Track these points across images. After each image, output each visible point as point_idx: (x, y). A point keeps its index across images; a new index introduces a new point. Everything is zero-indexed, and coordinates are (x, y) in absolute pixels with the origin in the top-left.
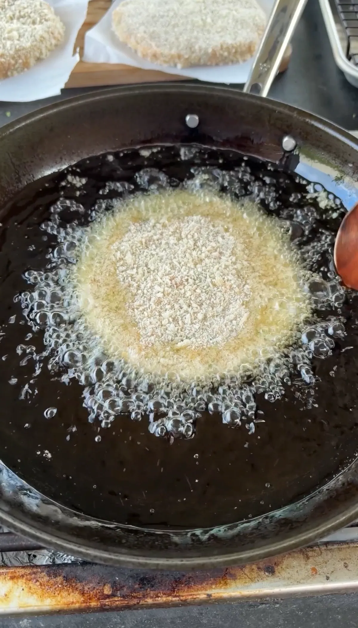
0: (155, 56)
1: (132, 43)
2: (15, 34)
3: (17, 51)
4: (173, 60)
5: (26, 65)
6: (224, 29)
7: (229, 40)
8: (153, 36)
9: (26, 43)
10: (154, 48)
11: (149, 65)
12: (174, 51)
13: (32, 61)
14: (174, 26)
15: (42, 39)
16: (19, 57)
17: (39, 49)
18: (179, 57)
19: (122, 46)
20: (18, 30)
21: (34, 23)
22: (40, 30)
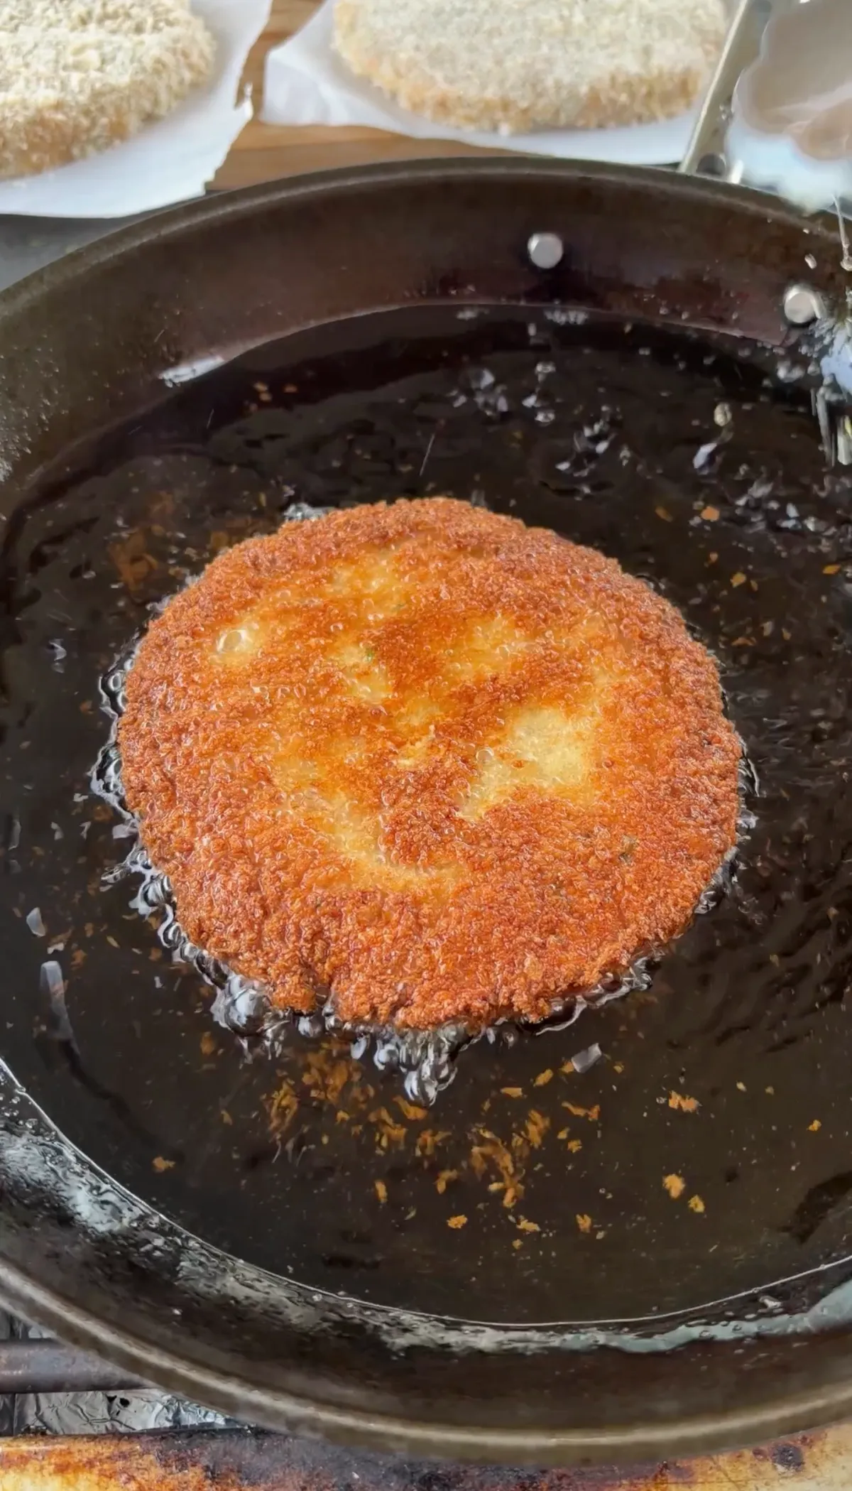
0: (443, 106)
1: (384, 76)
2: (92, 57)
3: (96, 95)
4: (489, 113)
5: (118, 132)
6: (618, 38)
7: (631, 65)
8: (437, 57)
9: (120, 76)
10: (441, 85)
11: (429, 128)
12: (491, 93)
13: (133, 122)
14: (494, 32)
15: (160, 67)
16: (102, 110)
17: (153, 91)
18: (506, 105)
19: (360, 84)
20: (99, 46)
21: (139, 29)
22: (153, 45)
